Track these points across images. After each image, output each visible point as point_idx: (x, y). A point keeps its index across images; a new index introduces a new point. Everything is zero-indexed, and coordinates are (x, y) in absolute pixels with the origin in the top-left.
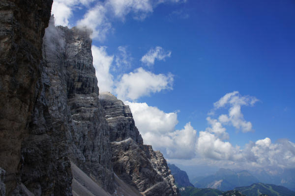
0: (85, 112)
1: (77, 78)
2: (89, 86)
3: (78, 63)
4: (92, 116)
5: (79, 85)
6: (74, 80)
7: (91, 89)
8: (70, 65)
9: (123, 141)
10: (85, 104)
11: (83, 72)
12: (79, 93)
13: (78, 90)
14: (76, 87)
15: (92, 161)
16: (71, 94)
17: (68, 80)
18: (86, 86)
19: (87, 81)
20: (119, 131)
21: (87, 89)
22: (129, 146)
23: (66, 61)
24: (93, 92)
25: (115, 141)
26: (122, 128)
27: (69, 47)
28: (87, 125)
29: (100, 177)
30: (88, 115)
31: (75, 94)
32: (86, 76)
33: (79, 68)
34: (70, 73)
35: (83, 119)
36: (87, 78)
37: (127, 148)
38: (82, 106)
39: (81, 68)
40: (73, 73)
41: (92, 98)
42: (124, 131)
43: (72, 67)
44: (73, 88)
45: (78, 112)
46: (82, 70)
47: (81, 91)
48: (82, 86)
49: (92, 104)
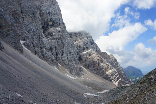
0: (55, 35)
1: (49, 20)
2: (57, 23)
3: (48, 12)
4: (59, 37)
5: (51, 23)
6: (47, 21)
7: (59, 24)
8: (44, 14)
9: (88, 51)
10: (55, 32)
11: (52, 16)
12: (51, 27)
13: (51, 26)
14: (49, 24)
15: (62, 60)
16: (47, 28)
17: (44, 21)
18: (55, 23)
19: (55, 20)
20: (85, 46)
21: (56, 25)
22: (91, 53)
23: (41, 12)
24: (60, 25)
25: (84, 52)
26: (86, 44)
27: (43, 6)
28: (57, 42)
29: (68, 68)
30: (57, 36)
31: (49, 28)
32: (54, 18)
33: (50, 15)
34: (45, 18)
35: (54, 39)
36: (55, 19)
37: (90, 54)
38: (53, 33)
39: (51, 14)
40: (46, 18)
41: (59, 28)
42: (87, 46)
43: (45, 15)
44: (48, 25)
45: (51, 36)
46: (51, 15)
47: (53, 26)
48: (53, 23)
49: (59, 31)
